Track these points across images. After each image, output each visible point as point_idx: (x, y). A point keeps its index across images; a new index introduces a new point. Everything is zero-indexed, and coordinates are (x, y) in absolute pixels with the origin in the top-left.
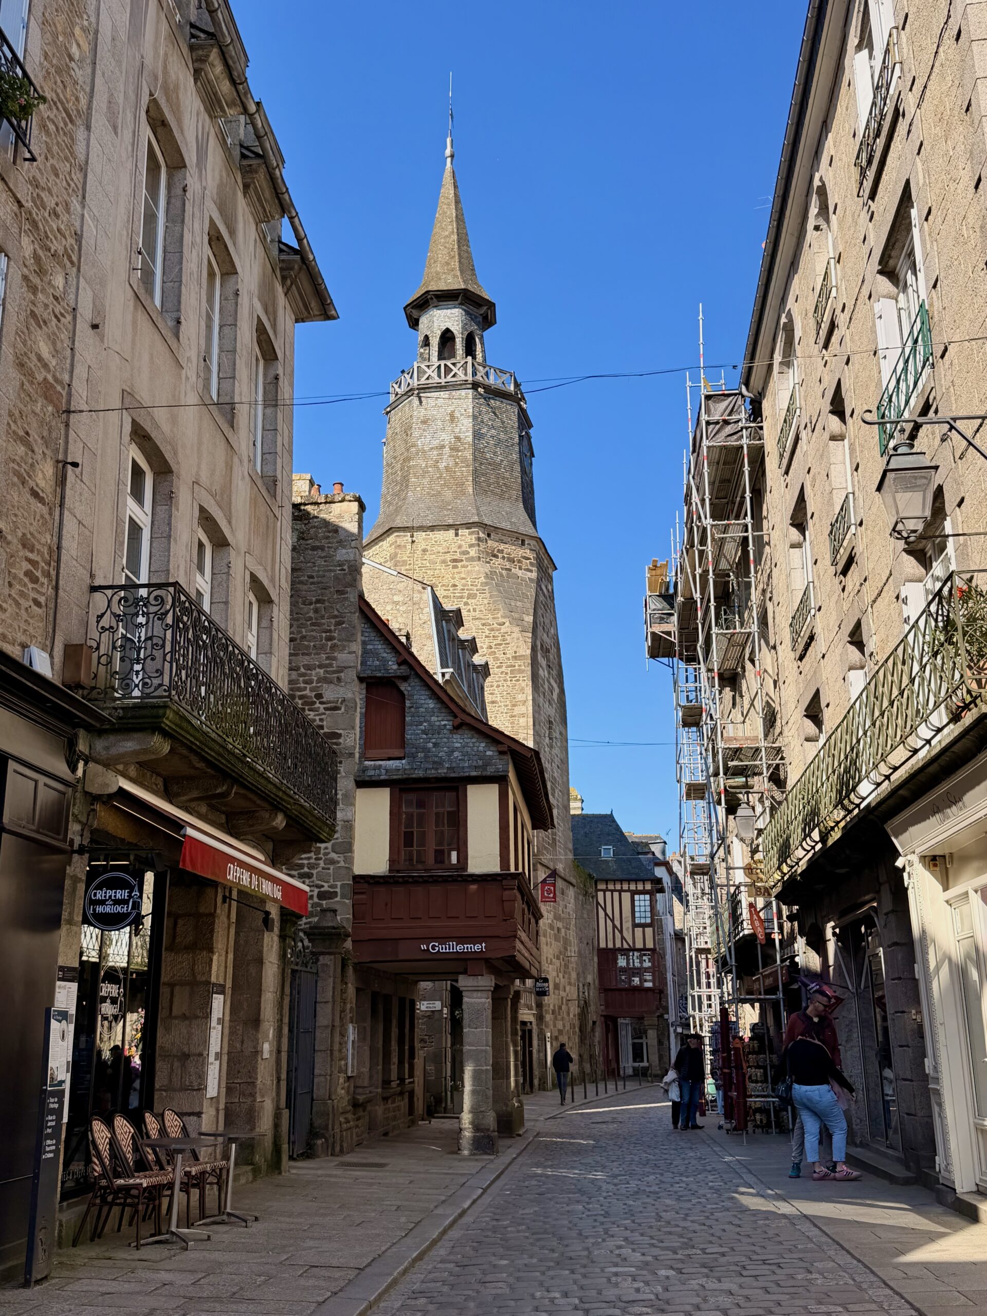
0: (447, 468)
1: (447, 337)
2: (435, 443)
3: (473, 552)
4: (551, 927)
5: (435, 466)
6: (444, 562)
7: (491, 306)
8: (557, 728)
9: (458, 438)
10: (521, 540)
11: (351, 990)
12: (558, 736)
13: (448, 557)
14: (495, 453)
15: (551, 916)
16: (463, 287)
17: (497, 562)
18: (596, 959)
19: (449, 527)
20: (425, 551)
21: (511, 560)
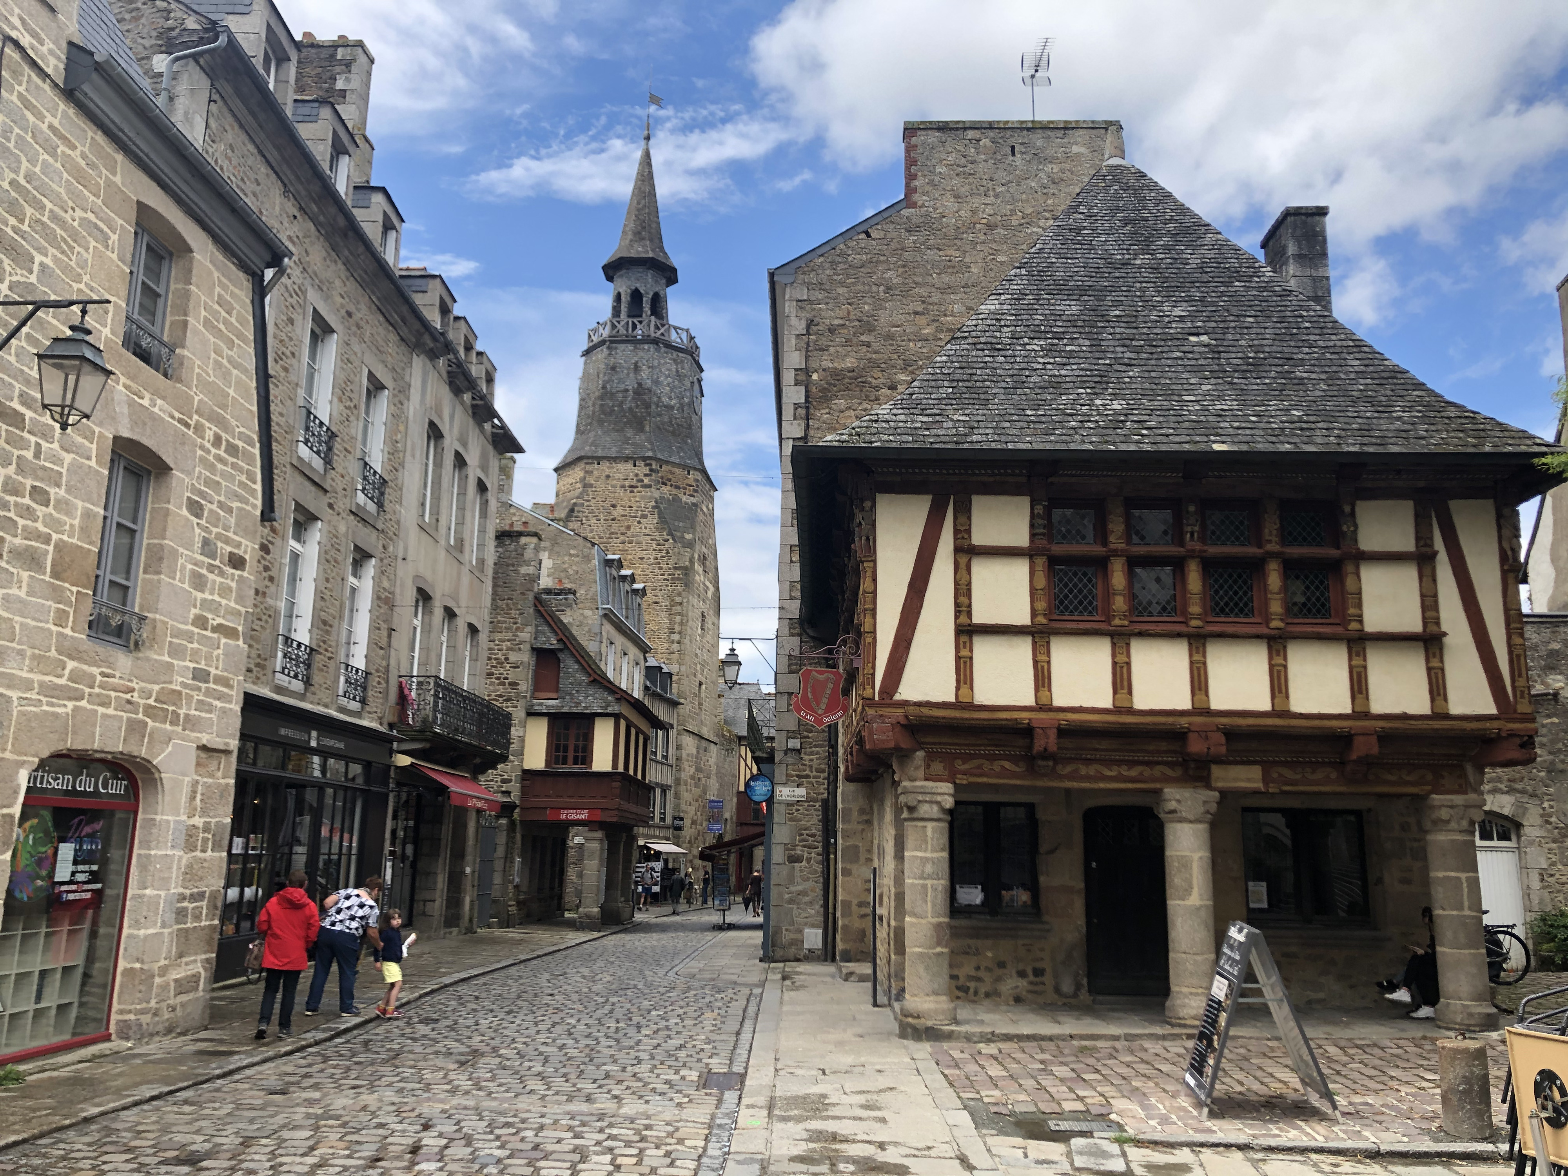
0: (630, 409)
1: (636, 296)
2: (622, 387)
3: (646, 481)
4: (693, 777)
5: (620, 405)
6: (623, 487)
7: (674, 270)
8: (709, 620)
9: (640, 384)
10: (688, 469)
11: (518, 836)
12: (710, 626)
13: (627, 483)
14: (670, 398)
15: (693, 770)
16: (651, 255)
17: (665, 489)
18: (735, 800)
19: (627, 459)
20: (608, 477)
21: (678, 487)
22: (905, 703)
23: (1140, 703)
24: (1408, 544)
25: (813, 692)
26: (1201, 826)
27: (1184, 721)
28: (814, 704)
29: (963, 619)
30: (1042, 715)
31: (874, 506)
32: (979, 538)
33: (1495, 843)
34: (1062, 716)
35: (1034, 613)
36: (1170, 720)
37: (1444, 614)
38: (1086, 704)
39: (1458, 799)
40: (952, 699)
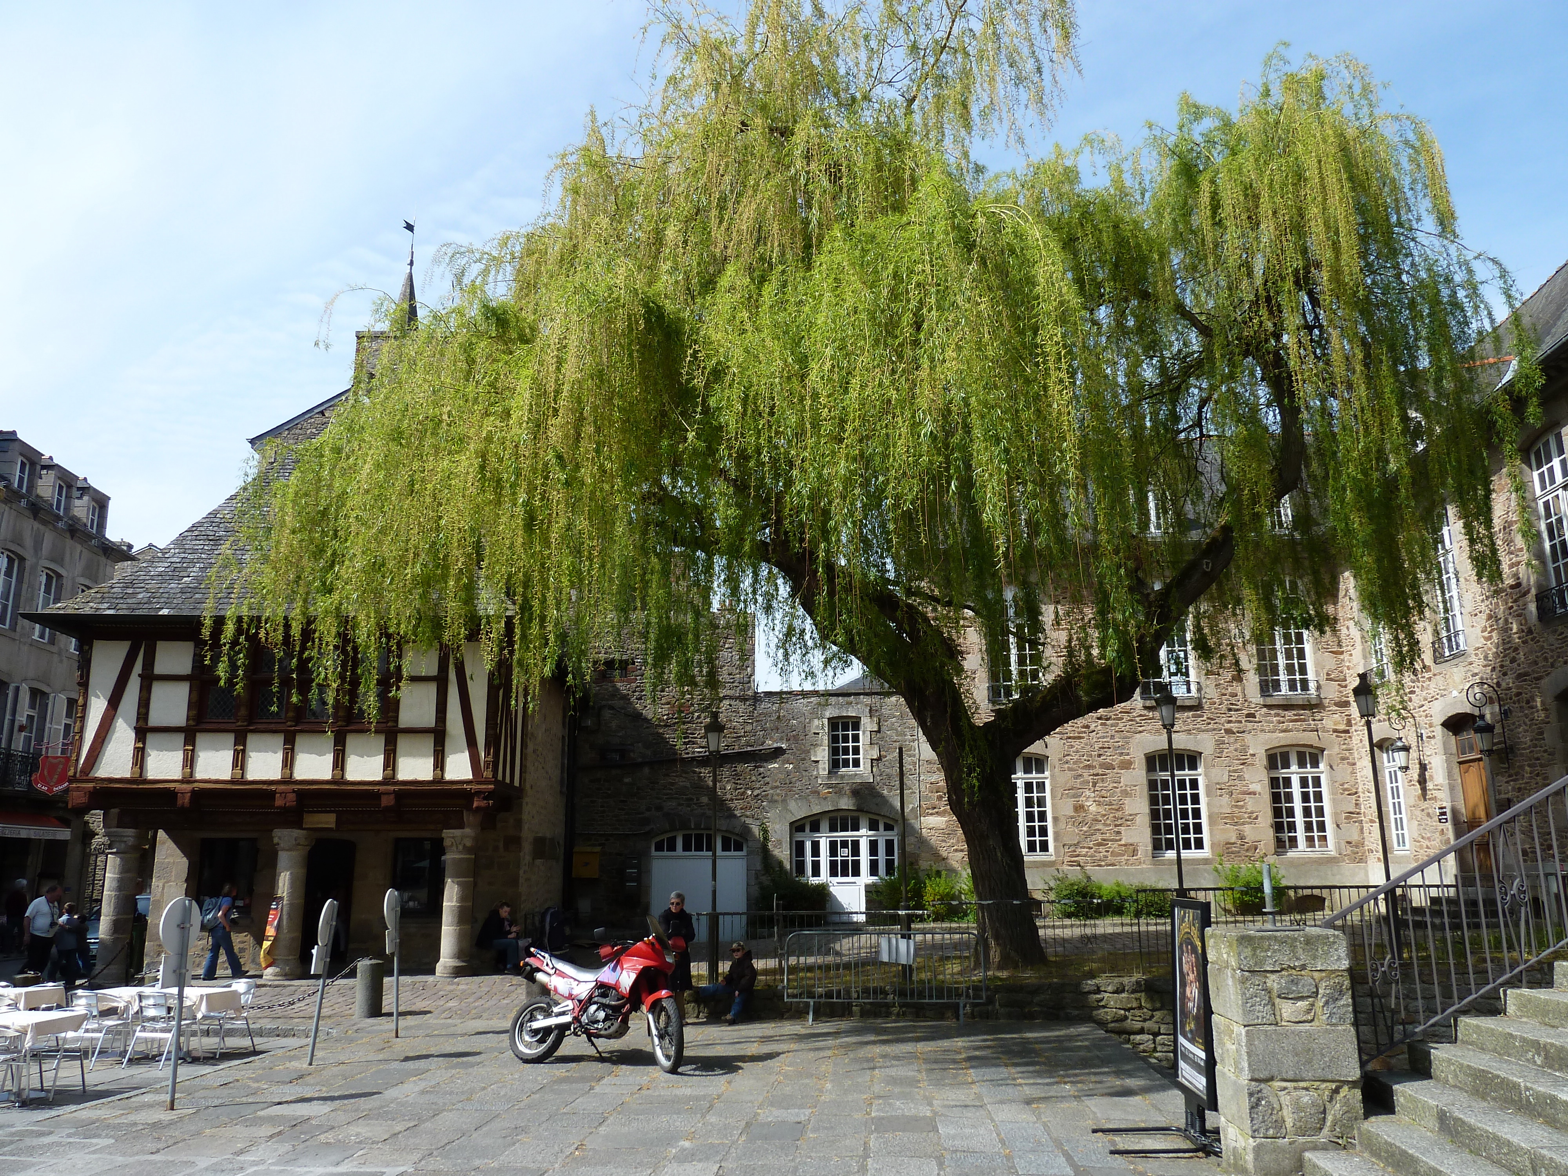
22: (96, 780)
23: (250, 776)
24: (434, 671)
25: (49, 772)
26: (294, 853)
27: (273, 788)
28: (48, 779)
29: (141, 723)
30: (184, 786)
31: (91, 648)
32: (159, 669)
33: (732, 853)
34: (196, 785)
35: (188, 719)
36: (265, 787)
37: (449, 716)
38: (214, 777)
39: (457, 832)
40: (128, 775)
